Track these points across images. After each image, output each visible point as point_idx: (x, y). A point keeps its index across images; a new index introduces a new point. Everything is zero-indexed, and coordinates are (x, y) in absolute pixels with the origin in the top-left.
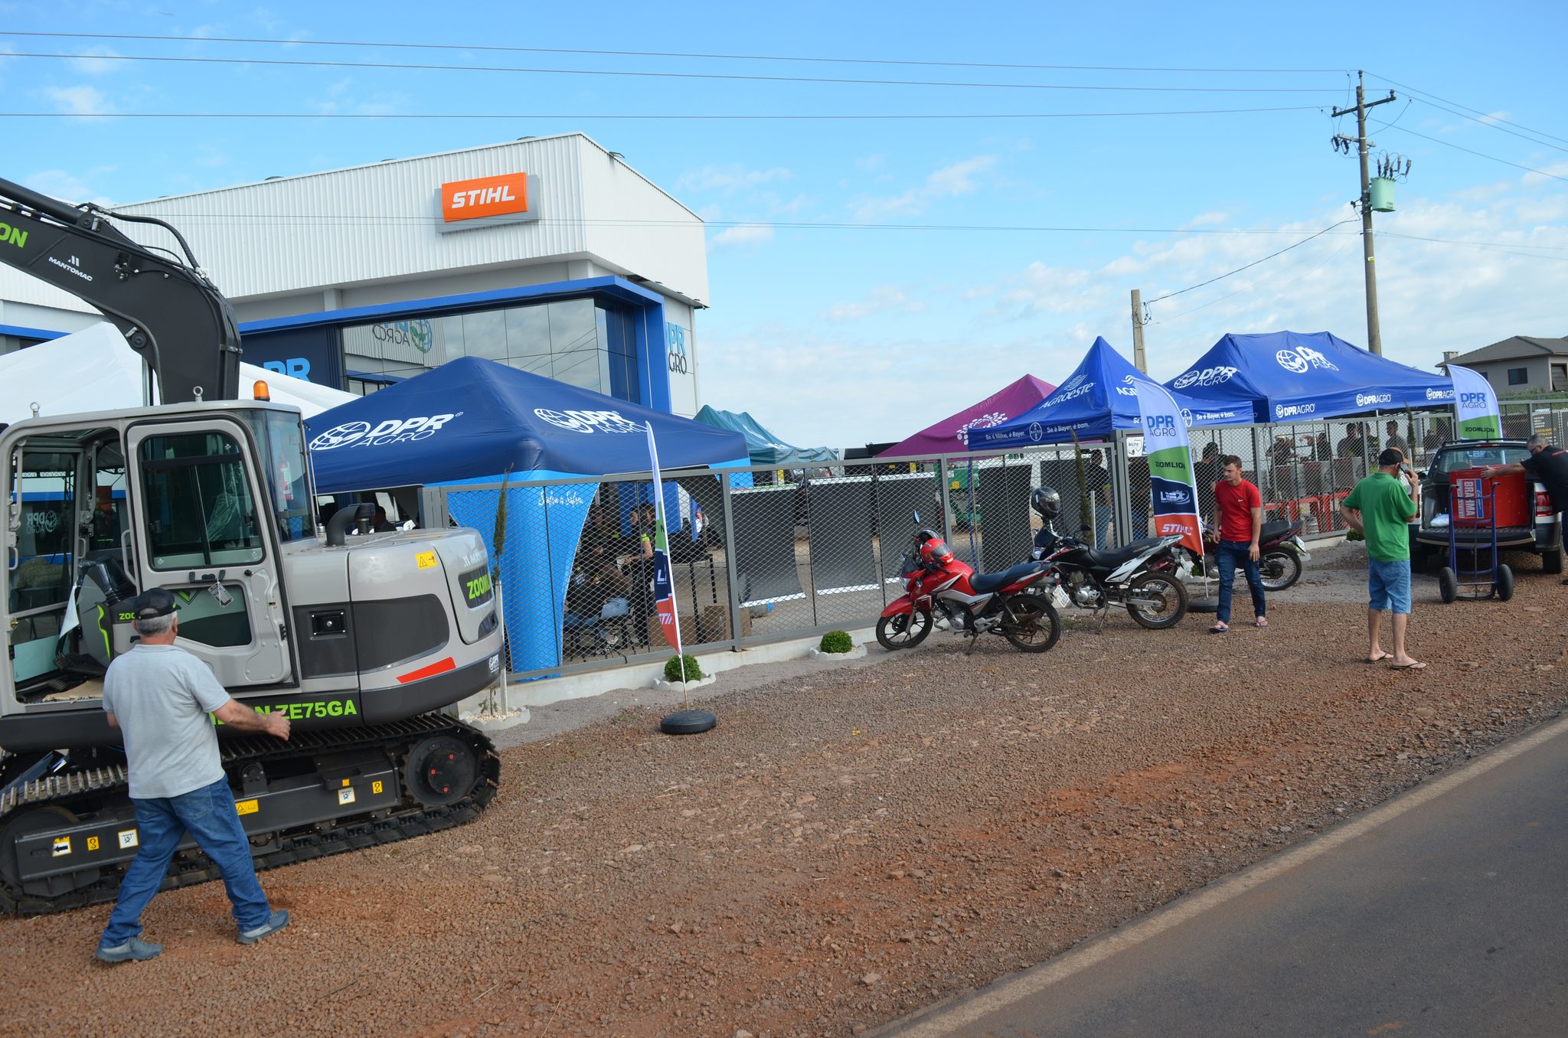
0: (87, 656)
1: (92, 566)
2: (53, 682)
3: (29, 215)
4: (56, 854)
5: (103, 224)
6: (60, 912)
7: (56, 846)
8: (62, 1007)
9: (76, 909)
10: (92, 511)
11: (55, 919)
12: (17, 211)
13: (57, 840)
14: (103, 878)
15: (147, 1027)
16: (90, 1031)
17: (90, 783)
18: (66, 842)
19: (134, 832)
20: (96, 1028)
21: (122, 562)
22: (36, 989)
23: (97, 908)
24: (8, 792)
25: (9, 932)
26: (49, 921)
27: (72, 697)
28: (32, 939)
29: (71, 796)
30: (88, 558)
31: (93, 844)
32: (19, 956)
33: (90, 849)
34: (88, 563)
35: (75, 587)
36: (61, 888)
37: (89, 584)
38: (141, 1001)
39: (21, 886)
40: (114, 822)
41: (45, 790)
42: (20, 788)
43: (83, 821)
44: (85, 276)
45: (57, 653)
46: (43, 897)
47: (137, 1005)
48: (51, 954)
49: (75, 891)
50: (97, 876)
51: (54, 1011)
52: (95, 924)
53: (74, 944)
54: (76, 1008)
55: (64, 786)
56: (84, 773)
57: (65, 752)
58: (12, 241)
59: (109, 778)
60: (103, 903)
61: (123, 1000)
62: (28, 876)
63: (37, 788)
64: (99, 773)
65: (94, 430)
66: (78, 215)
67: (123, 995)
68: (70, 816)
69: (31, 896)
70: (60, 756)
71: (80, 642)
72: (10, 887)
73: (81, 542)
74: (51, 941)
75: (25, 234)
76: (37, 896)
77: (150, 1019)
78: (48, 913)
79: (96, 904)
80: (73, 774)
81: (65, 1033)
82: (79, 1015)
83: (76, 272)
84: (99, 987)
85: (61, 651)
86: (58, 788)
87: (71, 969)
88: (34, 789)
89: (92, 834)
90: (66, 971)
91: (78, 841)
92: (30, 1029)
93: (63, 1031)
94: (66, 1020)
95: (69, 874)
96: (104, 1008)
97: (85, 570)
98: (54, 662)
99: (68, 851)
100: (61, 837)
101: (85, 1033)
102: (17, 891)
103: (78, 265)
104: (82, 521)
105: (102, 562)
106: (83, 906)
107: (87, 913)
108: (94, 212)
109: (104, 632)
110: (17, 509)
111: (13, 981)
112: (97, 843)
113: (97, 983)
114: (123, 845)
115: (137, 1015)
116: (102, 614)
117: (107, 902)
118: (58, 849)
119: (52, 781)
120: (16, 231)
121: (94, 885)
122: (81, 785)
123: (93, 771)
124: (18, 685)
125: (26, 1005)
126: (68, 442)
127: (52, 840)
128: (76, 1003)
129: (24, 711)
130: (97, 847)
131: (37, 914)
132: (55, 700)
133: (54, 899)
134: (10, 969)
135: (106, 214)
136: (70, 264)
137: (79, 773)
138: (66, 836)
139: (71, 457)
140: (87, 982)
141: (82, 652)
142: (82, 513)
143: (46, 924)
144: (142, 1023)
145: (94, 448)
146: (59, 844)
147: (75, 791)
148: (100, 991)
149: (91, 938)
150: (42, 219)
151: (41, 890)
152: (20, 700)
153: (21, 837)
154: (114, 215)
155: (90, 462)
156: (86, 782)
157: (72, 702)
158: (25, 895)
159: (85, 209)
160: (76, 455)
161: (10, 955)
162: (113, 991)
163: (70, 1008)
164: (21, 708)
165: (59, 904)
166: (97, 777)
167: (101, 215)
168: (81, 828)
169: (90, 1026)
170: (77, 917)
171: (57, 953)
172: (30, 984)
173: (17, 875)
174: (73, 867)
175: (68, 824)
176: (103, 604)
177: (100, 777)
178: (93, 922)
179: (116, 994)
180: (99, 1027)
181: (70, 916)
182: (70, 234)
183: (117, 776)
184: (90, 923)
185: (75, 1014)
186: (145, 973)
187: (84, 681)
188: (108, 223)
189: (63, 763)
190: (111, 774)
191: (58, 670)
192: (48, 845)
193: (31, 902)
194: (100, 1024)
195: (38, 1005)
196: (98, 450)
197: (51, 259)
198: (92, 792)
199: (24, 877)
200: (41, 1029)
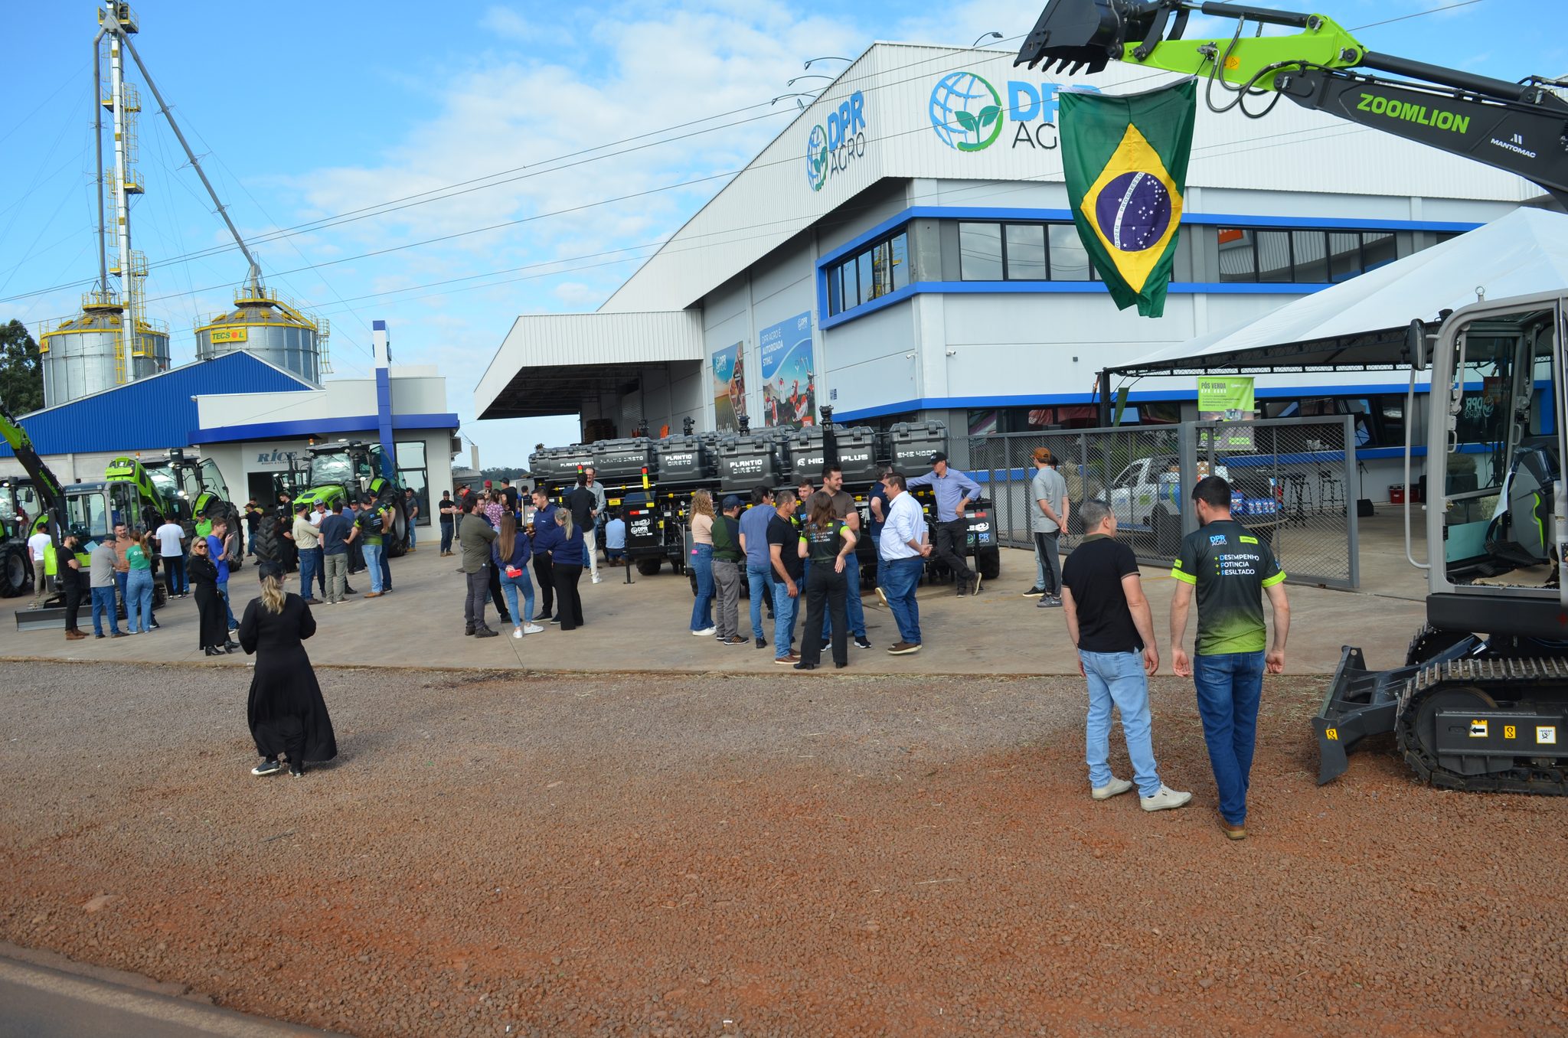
0: (1516, 544)
1: (1528, 452)
2: (1482, 566)
3: (1471, 99)
4: (1473, 734)
5: (1548, 96)
6: (1471, 792)
7: (1473, 726)
8: (1471, 884)
9: (1487, 792)
10: (1529, 397)
11: (1466, 797)
12: (1459, 97)
13: (1475, 722)
14: (1515, 768)
15: (1558, 931)
16: (1498, 916)
17: (1513, 671)
18: (1483, 725)
19: (1552, 729)
20: (1504, 915)
21: (1558, 450)
22: (1446, 859)
23: (1508, 796)
24: (1432, 666)
25: (1422, 798)
26: (1461, 798)
27: (1501, 583)
28: (1444, 810)
29: (1493, 681)
30: (1522, 445)
31: (1510, 733)
32: (1432, 824)
33: (1506, 737)
34: (1525, 450)
35: (1509, 473)
36: (1476, 768)
37: (1524, 472)
38: (1552, 903)
39: (1437, 759)
40: (1532, 715)
41: (1468, 670)
42: (1443, 665)
43: (1501, 708)
44: (1528, 154)
45: (1487, 538)
46: (1456, 773)
47: (1547, 906)
48: (1461, 830)
49: (1487, 775)
50: (1509, 765)
51: (1464, 886)
52: (1506, 812)
53: (1484, 827)
54: (1484, 889)
55: (1486, 670)
56: (1506, 660)
57: (1484, 637)
58: (1454, 129)
59: (1532, 669)
60: (1514, 793)
61: (1532, 895)
62: (1444, 750)
63: (1460, 668)
64: (1522, 663)
65: (1537, 312)
66: (1521, 91)
67: (1533, 891)
68: (1489, 700)
69: (1445, 769)
70: (1478, 641)
71: (1509, 530)
72: (1426, 756)
73: (1516, 428)
74: (1462, 817)
75: (1467, 119)
76: (1450, 771)
77: (1561, 925)
78: (1460, 790)
79: (1507, 793)
80: (1495, 659)
81: (1474, 910)
82: (1488, 897)
83: (1519, 150)
84: (1508, 876)
85: (1491, 537)
86: (1481, 671)
87: (1481, 850)
88: (1457, 668)
89: (1510, 722)
90: (1475, 850)
91: (1496, 727)
92: (1440, 895)
93: (1471, 907)
94: (1476, 898)
95: (1484, 757)
96: (1513, 898)
97: (1521, 457)
98: (1484, 546)
99: (1485, 734)
100: (1479, 720)
101: (1493, 916)
102: (1432, 761)
103: (1520, 142)
104: (1518, 407)
105: (1539, 449)
106: (1494, 791)
107: (1498, 799)
108: (1537, 84)
109: (1539, 522)
110: (1458, 394)
111: (1425, 845)
112: (1514, 733)
113: (1506, 871)
114: (1540, 740)
115: (1547, 916)
116: (1538, 502)
117: (1518, 793)
118: (1476, 730)
119: (1474, 663)
120: (1458, 117)
121: (1506, 773)
122: (1503, 672)
123: (1515, 660)
124: (1450, 566)
125: (1437, 872)
126: (1508, 326)
127: (1470, 720)
128: (1484, 885)
129: (1453, 591)
130: (1514, 737)
131: (1449, 788)
132: (1484, 584)
133: (1466, 777)
134: (1423, 833)
135: (1550, 84)
136: (1513, 144)
137: (1501, 660)
138: (1484, 719)
139: (1511, 341)
140: (1496, 867)
141: (1510, 539)
142: (1519, 398)
143: (1457, 800)
144: (1552, 926)
145: (1534, 332)
146: (1476, 725)
147: (1498, 677)
148: (1509, 880)
149: (1501, 825)
150: (1483, 102)
151: (1455, 766)
152: (1450, 580)
153: (1442, 712)
154: (1558, 84)
155: (1529, 346)
156: (1508, 670)
157: (1501, 588)
158: (1439, 767)
159: (1528, 83)
160: (1515, 339)
161: (1424, 821)
162: (1523, 884)
163: (1478, 888)
164: (1450, 588)
165: (1470, 784)
166: (1519, 666)
167: (1546, 87)
168: (1499, 715)
169: (1498, 911)
170: (1487, 800)
171: (1468, 830)
172: (1441, 853)
173: (1434, 746)
174: (1488, 751)
175: (1487, 708)
176: (1539, 492)
177: (1523, 667)
178: (1503, 810)
179: (1525, 888)
180: (1507, 916)
181: (1481, 798)
182: (1512, 112)
183: (1540, 669)
184: (1500, 810)
185: (1483, 895)
186: (1556, 875)
187: (1512, 569)
188: (1553, 94)
189: (1483, 647)
190: (1534, 666)
191: (1488, 555)
192: (1466, 725)
193: (1445, 775)
194: (1508, 913)
195: (1448, 875)
196: (1539, 333)
197: (1493, 141)
198: (1514, 680)
199: (1440, 750)
200: (1451, 899)
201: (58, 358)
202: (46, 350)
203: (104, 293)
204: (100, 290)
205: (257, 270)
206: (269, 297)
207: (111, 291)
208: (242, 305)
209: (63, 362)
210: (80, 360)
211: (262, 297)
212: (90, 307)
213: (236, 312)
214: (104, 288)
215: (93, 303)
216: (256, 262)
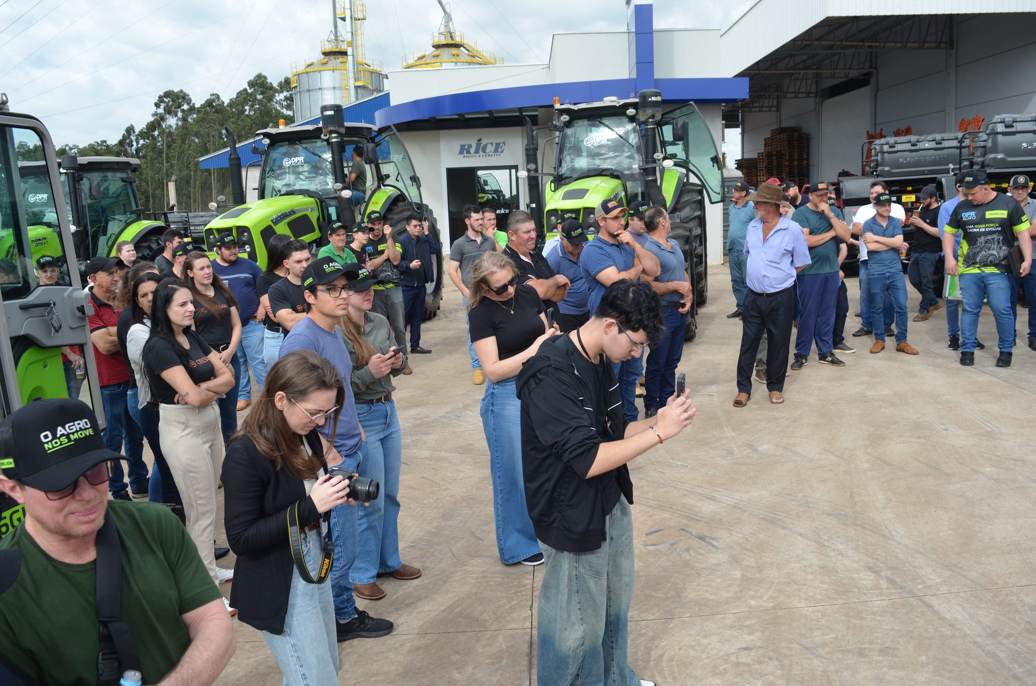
201: (303, 92)
202: (295, 85)
203: (336, 39)
204: (333, 38)
205: (448, 17)
206: (458, 40)
207: (341, 38)
208: (437, 47)
209: (307, 94)
210: (319, 92)
211: (452, 39)
212: (327, 51)
213: (433, 52)
214: (336, 36)
215: (329, 47)
216: (448, 11)
